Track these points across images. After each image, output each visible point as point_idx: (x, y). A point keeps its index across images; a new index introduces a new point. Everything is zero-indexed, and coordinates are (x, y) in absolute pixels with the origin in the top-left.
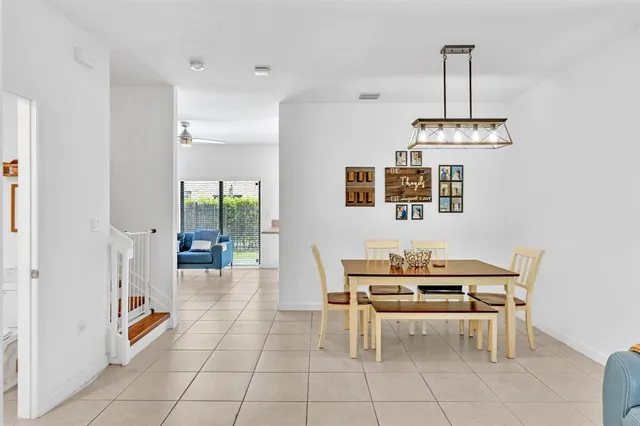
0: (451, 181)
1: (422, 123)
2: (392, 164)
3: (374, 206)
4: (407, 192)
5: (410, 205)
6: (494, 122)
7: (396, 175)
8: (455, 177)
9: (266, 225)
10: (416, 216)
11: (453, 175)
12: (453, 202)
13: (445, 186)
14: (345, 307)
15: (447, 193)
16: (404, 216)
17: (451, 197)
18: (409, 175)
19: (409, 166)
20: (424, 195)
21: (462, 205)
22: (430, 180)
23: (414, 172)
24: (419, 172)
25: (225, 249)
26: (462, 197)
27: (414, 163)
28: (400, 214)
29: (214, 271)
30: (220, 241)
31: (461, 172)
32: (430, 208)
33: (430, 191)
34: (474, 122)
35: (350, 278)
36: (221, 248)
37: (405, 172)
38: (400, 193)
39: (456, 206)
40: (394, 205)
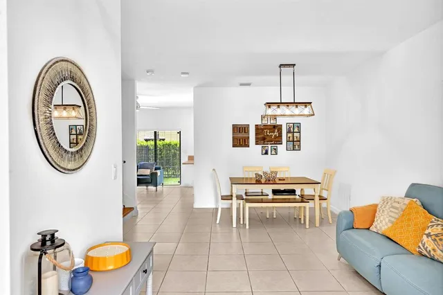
0: (294, 132)
1: (269, 105)
2: (259, 123)
3: (249, 147)
4: (268, 139)
5: (270, 146)
6: (306, 104)
7: (261, 129)
8: (296, 130)
9: (184, 159)
10: (273, 152)
11: (295, 129)
12: (295, 144)
13: (290, 135)
14: (230, 201)
15: (291, 139)
16: (266, 153)
17: (293, 141)
18: (269, 129)
19: (269, 124)
20: (278, 140)
21: (299, 146)
22: (281, 132)
23: (272, 127)
24: (275, 127)
25: (159, 174)
26: (300, 141)
27: (272, 122)
28: (264, 152)
29: (152, 188)
30: (155, 170)
31: (299, 127)
32: (281, 148)
33: (281, 139)
34: (296, 104)
35: (233, 185)
36: (156, 173)
37: (266, 127)
38: (264, 139)
39: (297, 147)
40: (261, 146)
